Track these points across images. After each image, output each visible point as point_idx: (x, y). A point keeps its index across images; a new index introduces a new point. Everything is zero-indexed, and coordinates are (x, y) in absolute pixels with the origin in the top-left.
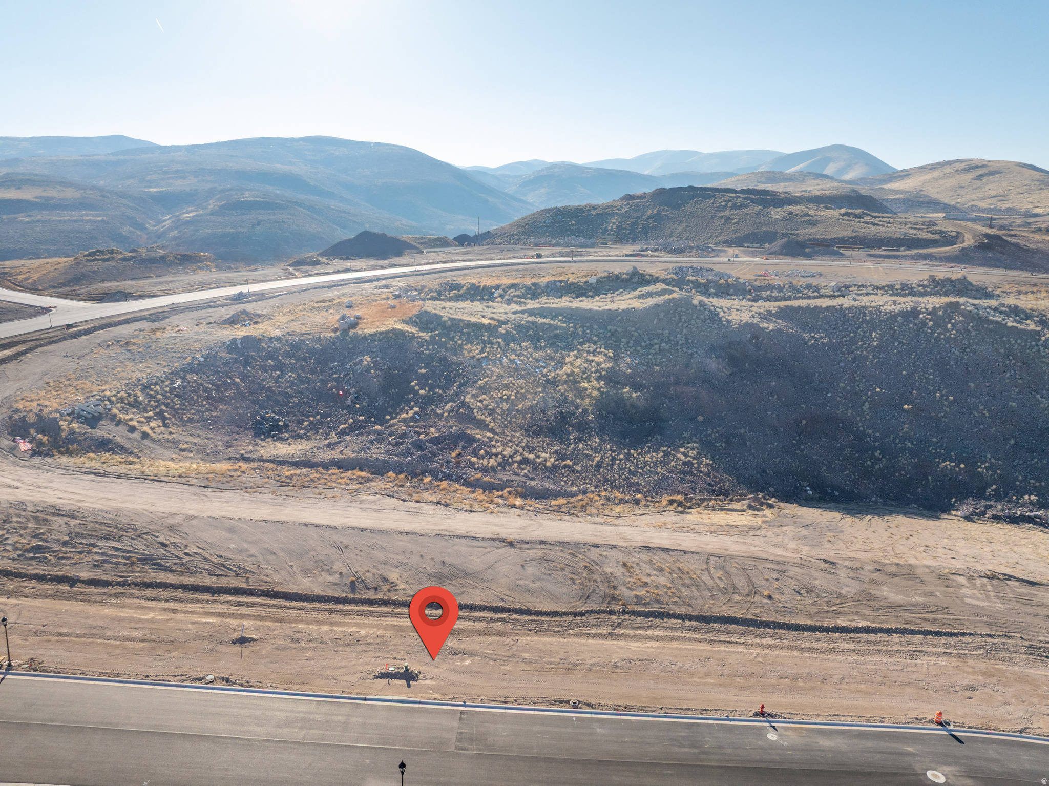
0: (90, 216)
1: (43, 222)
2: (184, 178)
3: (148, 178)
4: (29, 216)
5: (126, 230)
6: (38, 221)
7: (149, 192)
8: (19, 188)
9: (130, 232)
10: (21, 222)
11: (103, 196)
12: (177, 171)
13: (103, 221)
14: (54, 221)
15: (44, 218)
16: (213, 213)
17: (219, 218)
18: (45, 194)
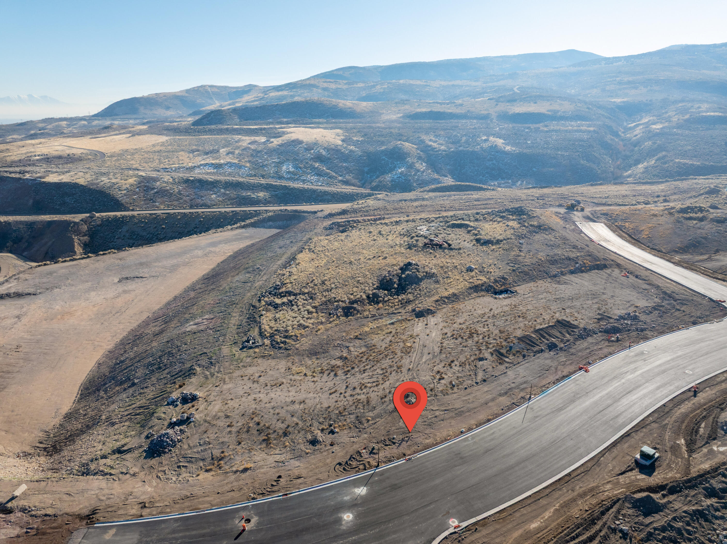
0: (584, 126)
1: (556, 131)
2: (636, 88)
3: (608, 88)
4: (546, 126)
5: (609, 138)
6: (553, 131)
7: (614, 102)
8: (536, 103)
9: (612, 140)
10: (542, 131)
11: (588, 108)
12: (629, 82)
13: (594, 131)
14: (562, 131)
15: (555, 128)
16: (679, 126)
17: (687, 132)
18: (552, 108)
